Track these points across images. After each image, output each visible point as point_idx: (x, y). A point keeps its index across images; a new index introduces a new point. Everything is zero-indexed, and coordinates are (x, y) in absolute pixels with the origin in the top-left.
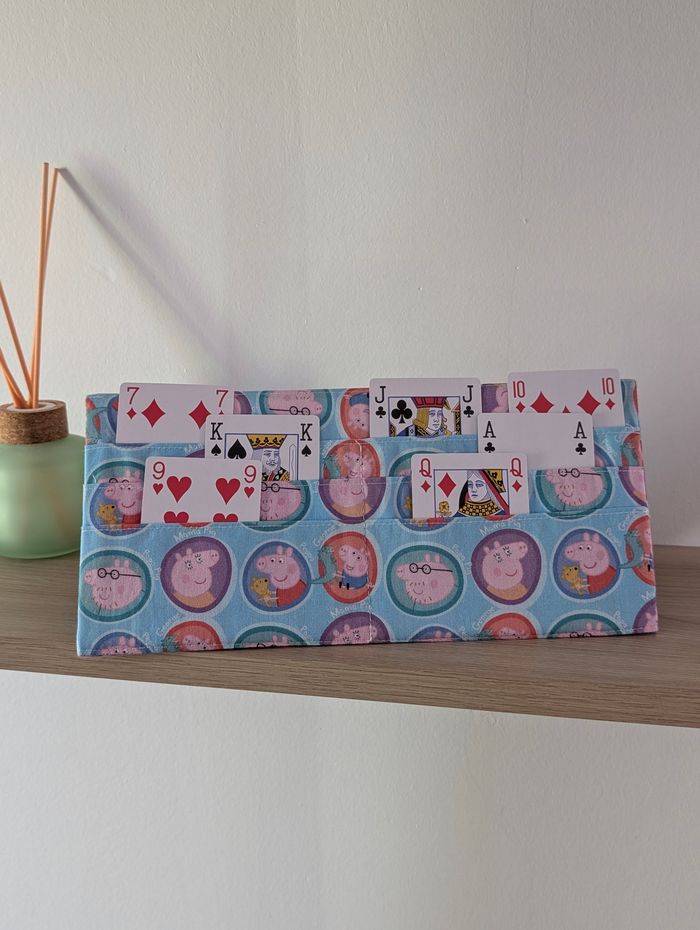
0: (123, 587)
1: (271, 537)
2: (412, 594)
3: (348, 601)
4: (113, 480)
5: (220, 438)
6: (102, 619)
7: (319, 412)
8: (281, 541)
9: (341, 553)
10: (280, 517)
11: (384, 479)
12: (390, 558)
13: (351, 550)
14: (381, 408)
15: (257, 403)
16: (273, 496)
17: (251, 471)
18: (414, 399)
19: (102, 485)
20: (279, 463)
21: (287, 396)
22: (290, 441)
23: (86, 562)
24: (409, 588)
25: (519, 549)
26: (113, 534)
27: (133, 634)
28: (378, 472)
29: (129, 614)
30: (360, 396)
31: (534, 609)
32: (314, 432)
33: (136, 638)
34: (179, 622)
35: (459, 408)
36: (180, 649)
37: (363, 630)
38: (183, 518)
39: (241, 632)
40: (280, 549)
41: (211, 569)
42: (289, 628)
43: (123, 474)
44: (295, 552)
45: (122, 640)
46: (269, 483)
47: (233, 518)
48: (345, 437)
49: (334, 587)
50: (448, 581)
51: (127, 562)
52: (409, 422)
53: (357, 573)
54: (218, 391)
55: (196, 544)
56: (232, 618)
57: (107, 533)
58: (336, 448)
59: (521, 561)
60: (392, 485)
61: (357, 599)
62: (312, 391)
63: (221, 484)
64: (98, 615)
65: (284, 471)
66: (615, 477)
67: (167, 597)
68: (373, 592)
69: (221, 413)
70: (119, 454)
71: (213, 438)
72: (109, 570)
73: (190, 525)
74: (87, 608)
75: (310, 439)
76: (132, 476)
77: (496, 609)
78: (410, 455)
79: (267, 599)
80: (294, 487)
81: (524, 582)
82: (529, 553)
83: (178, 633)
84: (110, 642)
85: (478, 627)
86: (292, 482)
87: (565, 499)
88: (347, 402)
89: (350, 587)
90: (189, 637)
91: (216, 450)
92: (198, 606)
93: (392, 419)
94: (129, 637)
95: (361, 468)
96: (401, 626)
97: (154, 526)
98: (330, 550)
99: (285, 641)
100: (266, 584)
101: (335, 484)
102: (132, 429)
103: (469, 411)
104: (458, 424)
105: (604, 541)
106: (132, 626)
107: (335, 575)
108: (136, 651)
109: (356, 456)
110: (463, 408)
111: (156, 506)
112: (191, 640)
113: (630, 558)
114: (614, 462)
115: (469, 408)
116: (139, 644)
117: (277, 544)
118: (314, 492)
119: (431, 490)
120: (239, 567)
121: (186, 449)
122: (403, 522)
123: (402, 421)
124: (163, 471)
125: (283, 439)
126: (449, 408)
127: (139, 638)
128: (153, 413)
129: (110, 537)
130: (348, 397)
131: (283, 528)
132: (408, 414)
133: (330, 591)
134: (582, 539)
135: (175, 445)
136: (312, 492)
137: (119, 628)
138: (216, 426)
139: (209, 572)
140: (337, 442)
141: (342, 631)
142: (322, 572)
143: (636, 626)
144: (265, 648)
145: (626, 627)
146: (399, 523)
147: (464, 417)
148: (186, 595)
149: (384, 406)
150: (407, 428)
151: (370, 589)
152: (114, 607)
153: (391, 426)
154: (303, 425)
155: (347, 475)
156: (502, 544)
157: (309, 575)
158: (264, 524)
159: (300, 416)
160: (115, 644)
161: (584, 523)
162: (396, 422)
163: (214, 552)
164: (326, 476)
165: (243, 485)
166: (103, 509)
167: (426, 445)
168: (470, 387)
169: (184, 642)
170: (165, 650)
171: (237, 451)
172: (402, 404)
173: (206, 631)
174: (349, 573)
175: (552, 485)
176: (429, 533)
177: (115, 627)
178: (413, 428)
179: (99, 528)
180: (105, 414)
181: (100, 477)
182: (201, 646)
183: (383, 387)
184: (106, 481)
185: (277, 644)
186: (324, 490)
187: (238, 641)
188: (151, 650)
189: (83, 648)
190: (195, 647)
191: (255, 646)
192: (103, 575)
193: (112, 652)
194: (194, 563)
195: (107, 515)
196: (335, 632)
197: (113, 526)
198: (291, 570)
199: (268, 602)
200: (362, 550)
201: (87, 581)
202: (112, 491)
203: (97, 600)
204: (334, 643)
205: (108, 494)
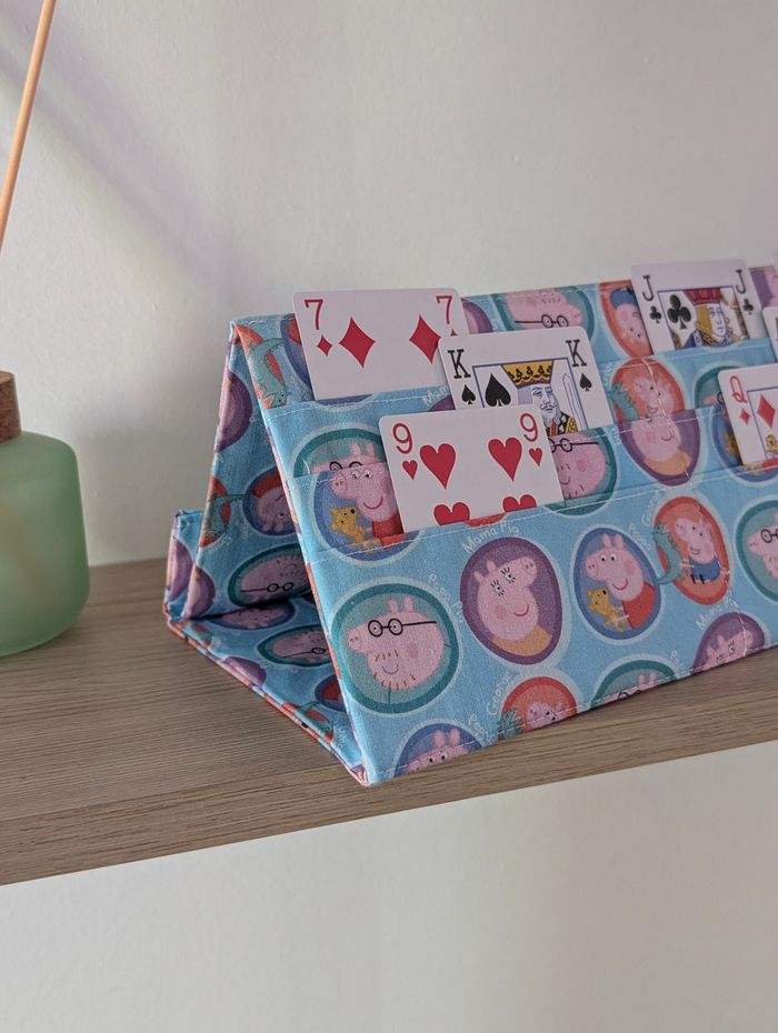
0: (414, 647)
1: (591, 521)
2: (775, 573)
3: (710, 601)
4: (336, 464)
5: (467, 375)
6: (398, 709)
7: (579, 319)
8: (604, 526)
9: (679, 531)
11: (693, 413)
12: (736, 527)
13: (689, 524)
14: (654, 309)
15: (497, 314)
16: (569, 458)
17: (528, 423)
18: (687, 292)
19: (324, 475)
20: (557, 406)
21: (530, 298)
22: (560, 369)
23: (341, 616)
24: (769, 567)
26: (373, 557)
27: (454, 722)
28: (682, 404)
29: (437, 690)
30: (623, 293)
32: (585, 350)
33: (460, 729)
34: (512, 686)
35: (736, 302)
36: (522, 730)
37: (737, 638)
38: (461, 513)
39: (600, 681)
40: (606, 539)
41: (530, 587)
42: (656, 659)
43: (348, 453)
44: (626, 539)
45: (439, 737)
46: (557, 439)
47: (529, 502)
48: (624, 357)
49: (688, 583)
51: (408, 601)
52: (691, 326)
53: (705, 558)
54: (438, 298)
55: (496, 552)
56: (581, 661)
57: (361, 557)
58: (620, 373)
60: (705, 417)
61: (719, 596)
62: (556, 289)
63: (494, 446)
64: (379, 703)
65: (567, 417)
67: (485, 649)
68: (732, 579)
69: (453, 334)
70: (330, 419)
71: (458, 377)
72: (384, 621)
73: (477, 523)
74: (367, 695)
75: (584, 364)
76: (364, 453)
78: (714, 373)
79: (616, 620)
80: (589, 440)
83: (518, 703)
84: (421, 746)
86: (584, 433)
88: (609, 302)
89: (704, 580)
90: (534, 707)
91: (468, 396)
92: (532, 652)
93: (672, 325)
94: (447, 729)
95: (661, 400)
97: (429, 532)
98: (666, 530)
99: (654, 679)
100: (606, 596)
101: (639, 428)
102: (333, 374)
103: (749, 307)
104: (743, 325)
106: (446, 709)
107: (682, 565)
108: (461, 750)
109: (648, 383)
110: (742, 304)
111: (417, 500)
112: (538, 711)
115: (746, 301)
116: (465, 737)
117: (602, 531)
118: (616, 444)
119: (751, 419)
120: (567, 580)
121: (425, 399)
122: (735, 472)
123: (683, 327)
124: (409, 439)
125: (551, 368)
126: (726, 303)
127: (463, 727)
128: (357, 342)
129: (368, 564)
130: (607, 295)
131: (600, 505)
132: (686, 315)
133: (685, 591)
135: (408, 393)
136: (614, 445)
137: (428, 718)
138: (456, 355)
139: (529, 594)
140: (619, 365)
141: (716, 647)
142: (667, 566)
144: (629, 697)
146: (732, 475)
147: (745, 313)
148: (509, 637)
149: (655, 302)
150: (692, 337)
151: (727, 578)
152: (411, 683)
154: (569, 342)
155: (647, 414)
157: (652, 571)
158: (573, 505)
159: (556, 329)
160: (431, 747)
162: (676, 326)
163: (527, 560)
164: (622, 422)
165: (526, 446)
166: (340, 517)
167: (724, 356)
168: (740, 272)
169: (530, 716)
170: (501, 738)
171: (496, 394)
172: (675, 300)
173: (555, 690)
174: (697, 558)
176: (771, 482)
177: (421, 718)
178: (697, 335)
179: (345, 552)
180: (282, 349)
181: (313, 464)
182: (551, 716)
183: (647, 277)
184: (326, 467)
185: (643, 687)
186: (627, 440)
187: (598, 697)
188: (483, 744)
189: (381, 768)
190: (542, 721)
191: (615, 697)
192: (378, 631)
193: (425, 763)
194: (504, 584)
195: (349, 527)
196: (710, 651)
197: (365, 543)
198: (629, 570)
199: (620, 625)
200: (701, 521)
201: (355, 646)
202: (342, 484)
203: (381, 677)
204: (707, 667)
205: (338, 490)
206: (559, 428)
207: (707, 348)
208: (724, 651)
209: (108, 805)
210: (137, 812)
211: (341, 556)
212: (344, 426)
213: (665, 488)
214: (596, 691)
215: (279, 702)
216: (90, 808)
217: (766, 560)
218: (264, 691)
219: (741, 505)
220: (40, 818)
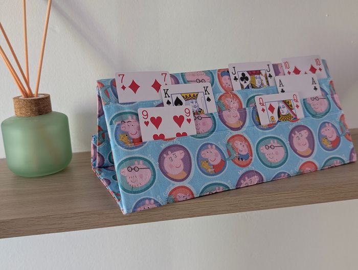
0: (142, 175)
1: (205, 141)
2: (269, 159)
3: (244, 166)
4: (123, 122)
5: (169, 97)
6: (135, 193)
7: (209, 81)
8: (209, 142)
9: (235, 145)
10: (205, 131)
11: (245, 109)
12: (256, 144)
13: (239, 143)
14: (235, 77)
15: (181, 78)
16: (200, 122)
17: (187, 111)
18: (248, 72)
19: (118, 125)
20: (198, 106)
21: (193, 74)
22: (200, 95)
23: (120, 165)
24: (267, 157)
25: (305, 133)
26: (131, 149)
27: (152, 198)
28: (242, 106)
29: (148, 188)
30: (226, 72)
31: (315, 158)
32: (210, 90)
33: (154, 199)
34: (172, 188)
35: (266, 75)
36: (175, 201)
37: (253, 178)
38: (162, 137)
39: (202, 188)
40: (209, 146)
41: (182, 160)
42: (223, 183)
44: (216, 146)
45: (147, 202)
46: (197, 116)
47: (185, 134)
48: (223, 92)
49: (237, 160)
50: (281, 151)
51: (141, 162)
52: (248, 83)
53: (244, 153)
54: (162, 74)
55: (172, 149)
56: (197, 182)
57: (127, 148)
58: (221, 97)
59: (307, 138)
60: (249, 111)
61: (248, 165)
62: (203, 71)
63: (175, 118)
64: (130, 191)
65: (201, 110)
66: (331, 99)
68: (253, 160)
69: (166, 84)
70: (123, 108)
71: (166, 97)
72: (133, 167)
73: (167, 140)
74: (126, 188)
75: (209, 94)
77: (302, 160)
78: (254, 97)
79: (210, 170)
81: (310, 147)
82: (309, 134)
83: (174, 193)
84: (141, 203)
85: (297, 169)
86: (206, 115)
87: (316, 110)
88: (220, 75)
89: (243, 160)
90: (179, 194)
91: (169, 103)
93: (241, 82)
94: (150, 199)
95: (234, 105)
96: (268, 174)
97: (150, 142)
98: (231, 144)
99: (221, 189)
100: (207, 163)
101: (225, 113)
102: (126, 96)
103: (270, 76)
104: (268, 82)
105: (333, 126)
106: (151, 193)
107: (235, 155)
108: (154, 206)
109: (230, 100)
110: (268, 75)
111: (148, 132)
112: (180, 196)
113: (343, 132)
114: (328, 93)
115: (270, 74)
116: (156, 202)
117: (208, 144)
118: (217, 118)
119: (266, 111)
120: (194, 158)
121: (154, 103)
122: (258, 127)
123: (245, 82)
124: (147, 115)
125: (197, 95)
126: (262, 75)
128: (134, 87)
129: (130, 150)
130: (220, 73)
131: (208, 136)
132: (247, 79)
133: (235, 163)
134: (326, 126)
135: (149, 102)
136: (216, 118)
137: (145, 196)
138: (166, 91)
139: (181, 161)
140: (221, 94)
141: (245, 180)
142: (230, 155)
143: (350, 159)
144: (213, 194)
145: (347, 161)
146: (256, 128)
147: (269, 78)
148: (173, 174)
149: (236, 75)
150: (248, 85)
151: (251, 159)
152: (140, 185)
153: (241, 85)
154: (204, 87)
155: (229, 109)
156: (298, 132)
157: (224, 156)
159: (201, 83)
160: (144, 204)
161: (325, 119)
162: (243, 83)
163: (181, 151)
164: (220, 111)
165: (186, 118)
166: (122, 137)
167: (258, 92)
168: (268, 65)
169: (177, 197)
170: (168, 203)
171: (178, 102)
172: (243, 74)
173: (186, 190)
174: (241, 153)
175: (310, 104)
176: (270, 130)
177: (142, 195)
178: (250, 85)
179: (123, 147)
180: (110, 89)
181: (116, 121)
182: (185, 198)
183: (234, 67)
184: (120, 122)
185: (218, 191)
186: (221, 117)
187: (201, 193)
188: (162, 204)
189: (128, 209)
190: (182, 199)
191: (208, 193)
192: (131, 170)
193: (143, 209)
194: (173, 158)
195: (125, 139)
196: (242, 181)
197: (129, 145)
198: (216, 155)
199: (211, 172)
200: (244, 142)
201: (123, 174)
202: (125, 127)
203: (130, 183)
204: (242, 186)
205: (122, 129)
206: (198, 113)
207: (253, 89)
208: (247, 181)
209: (51, 216)
210: (60, 218)
211: (121, 148)
212: (127, 111)
213: (232, 131)
214: (201, 191)
215: (110, 191)
216: (47, 216)
217: (266, 155)
218: (108, 188)
219: (259, 137)
220: (33, 218)
